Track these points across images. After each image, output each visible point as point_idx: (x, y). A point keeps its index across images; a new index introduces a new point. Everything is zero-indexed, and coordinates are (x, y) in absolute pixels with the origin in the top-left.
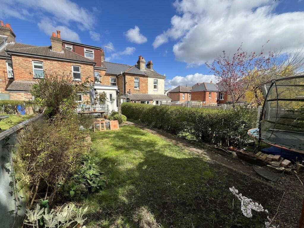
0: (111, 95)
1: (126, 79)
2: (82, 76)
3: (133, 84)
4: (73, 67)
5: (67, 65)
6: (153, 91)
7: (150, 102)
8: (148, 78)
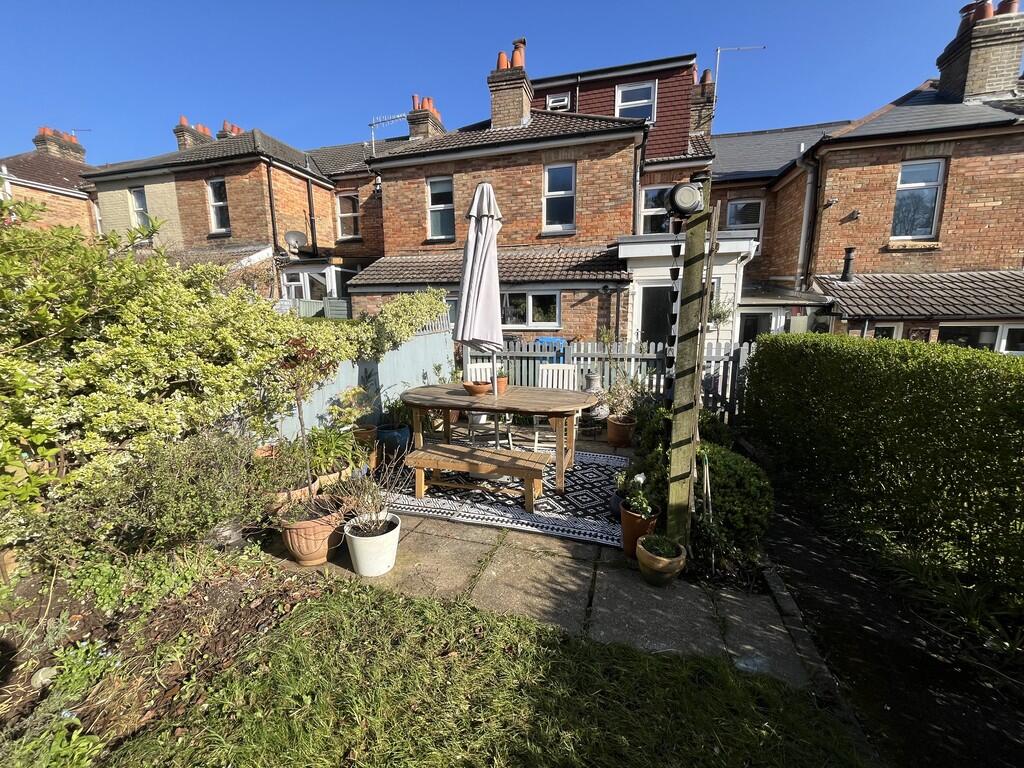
1: (829, 182)
2: (578, 209)
3: (879, 211)
4: (547, 173)
5: (527, 168)
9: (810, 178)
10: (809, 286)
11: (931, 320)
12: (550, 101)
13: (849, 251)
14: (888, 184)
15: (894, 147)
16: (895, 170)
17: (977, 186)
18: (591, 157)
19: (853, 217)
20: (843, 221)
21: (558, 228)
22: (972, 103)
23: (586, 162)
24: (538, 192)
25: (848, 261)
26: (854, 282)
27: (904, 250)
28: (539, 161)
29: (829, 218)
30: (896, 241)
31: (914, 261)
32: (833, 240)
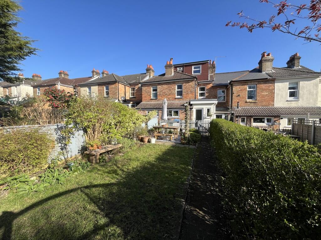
0: (208, 110)
1: (234, 89)
2: (183, 93)
3: (244, 94)
4: (177, 86)
5: (172, 85)
6: (287, 101)
7: (273, 119)
8: (276, 81)
9: (231, 87)
11: (251, 116)
12: (178, 69)
13: (238, 102)
14: (246, 89)
15: (246, 82)
16: (247, 87)
17: (263, 90)
18: (186, 83)
19: (239, 96)
20: (237, 96)
21: (179, 97)
22: (264, 73)
23: (185, 84)
24: (175, 90)
25: (238, 104)
26: (239, 109)
27: (250, 102)
28: (175, 84)
29: (234, 95)
30: (248, 100)
31: (252, 104)
32: (235, 100)
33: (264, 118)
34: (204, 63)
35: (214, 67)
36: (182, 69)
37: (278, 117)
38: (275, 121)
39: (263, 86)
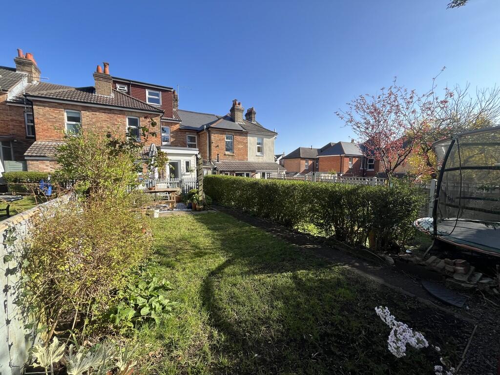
0: (187, 163)
1: (212, 136)
3: (223, 145)
4: (127, 119)
5: (119, 116)
6: (256, 156)
7: (251, 174)
8: (248, 135)
9: (208, 135)
10: (211, 162)
11: (234, 171)
12: (118, 86)
13: (218, 155)
14: (224, 139)
15: (224, 131)
16: (224, 136)
17: (239, 142)
18: (144, 117)
19: (218, 146)
20: (216, 147)
22: (237, 123)
23: (143, 119)
25: (218, 157)
26: (220, 162)
27: (228, 155)
29: (213, 145)
30: (227, 153)
31: (230, 158)
32: (214, 151)
33: (244, 173)
34: (165, 91)
35: (177, 100)
36: (126, 88)
37: (254, 171)
38: (252, 176)
39: (238, 138)
